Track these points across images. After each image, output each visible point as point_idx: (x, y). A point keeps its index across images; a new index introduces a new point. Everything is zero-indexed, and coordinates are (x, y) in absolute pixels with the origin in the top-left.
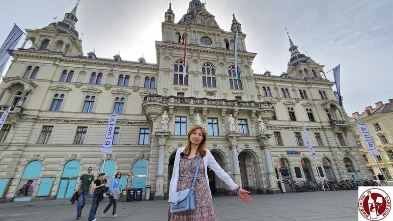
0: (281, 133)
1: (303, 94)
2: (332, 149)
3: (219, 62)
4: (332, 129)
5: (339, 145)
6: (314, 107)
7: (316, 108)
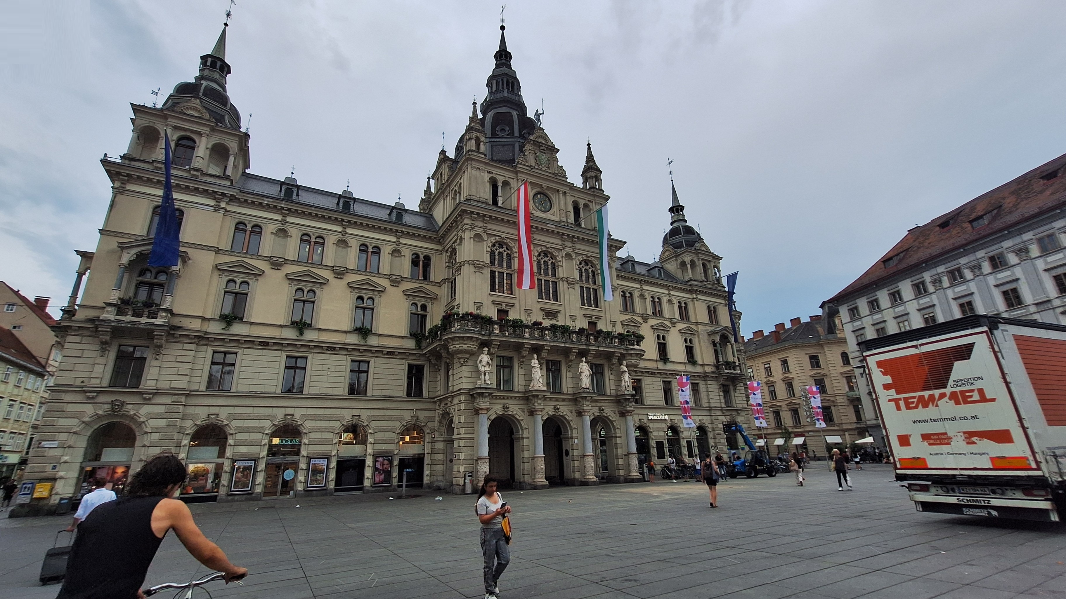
0: (643, 381)
1: (684, 311)
2: (713, 412)
3: (564, 253)
4: (716, 379)
5: (723, 405)
6: (696, 336)
7: (699, 338)
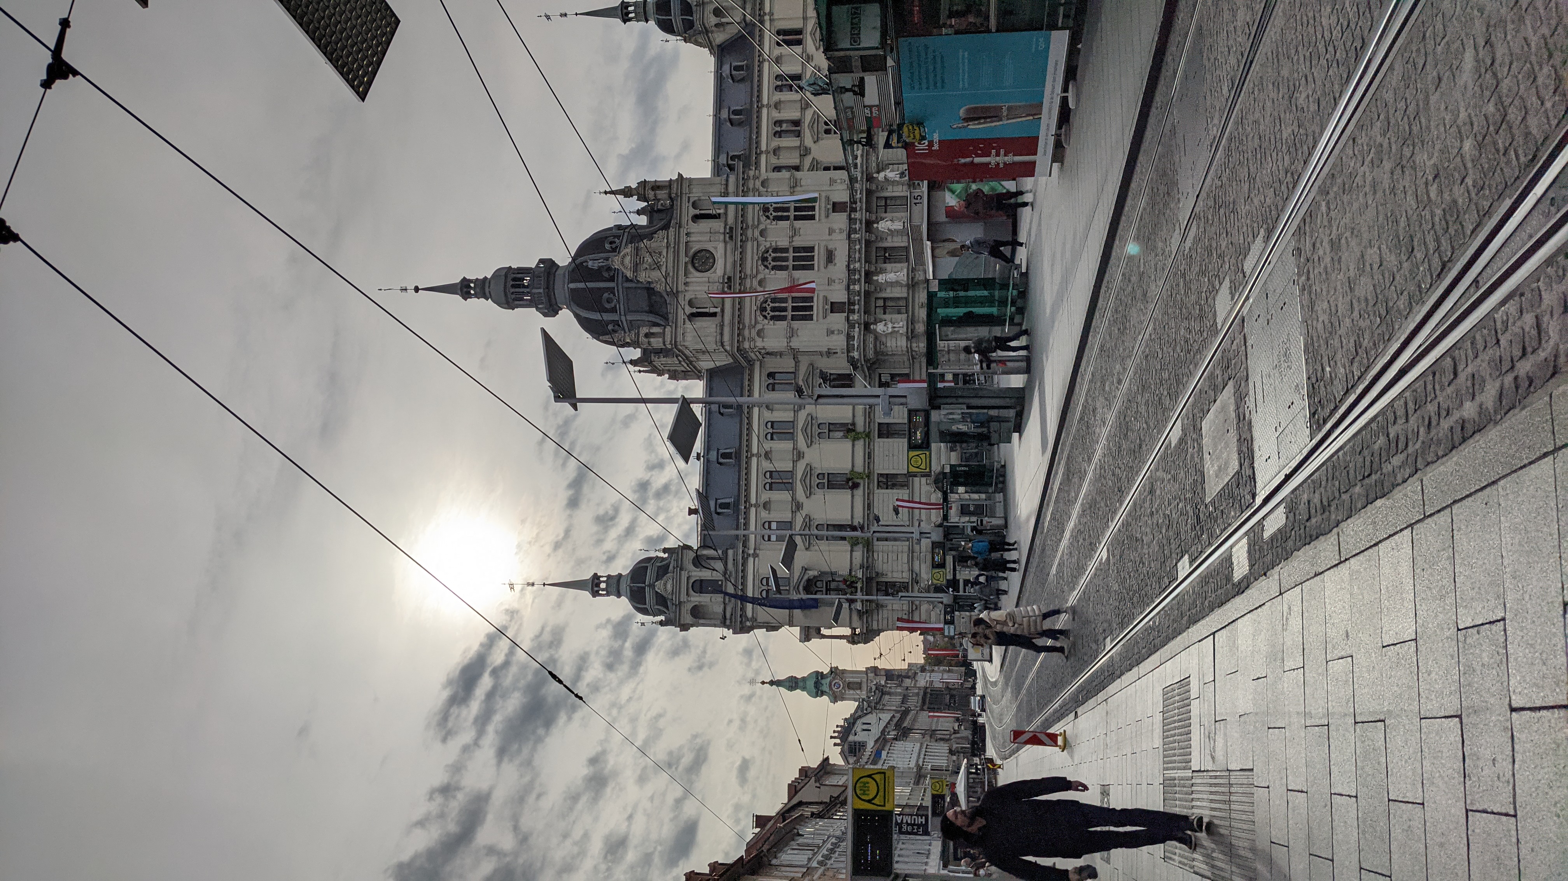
3: (760, 239)
